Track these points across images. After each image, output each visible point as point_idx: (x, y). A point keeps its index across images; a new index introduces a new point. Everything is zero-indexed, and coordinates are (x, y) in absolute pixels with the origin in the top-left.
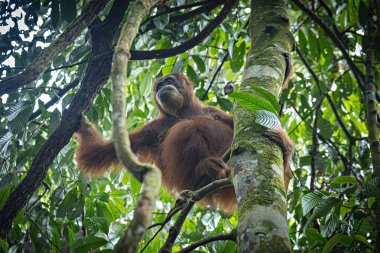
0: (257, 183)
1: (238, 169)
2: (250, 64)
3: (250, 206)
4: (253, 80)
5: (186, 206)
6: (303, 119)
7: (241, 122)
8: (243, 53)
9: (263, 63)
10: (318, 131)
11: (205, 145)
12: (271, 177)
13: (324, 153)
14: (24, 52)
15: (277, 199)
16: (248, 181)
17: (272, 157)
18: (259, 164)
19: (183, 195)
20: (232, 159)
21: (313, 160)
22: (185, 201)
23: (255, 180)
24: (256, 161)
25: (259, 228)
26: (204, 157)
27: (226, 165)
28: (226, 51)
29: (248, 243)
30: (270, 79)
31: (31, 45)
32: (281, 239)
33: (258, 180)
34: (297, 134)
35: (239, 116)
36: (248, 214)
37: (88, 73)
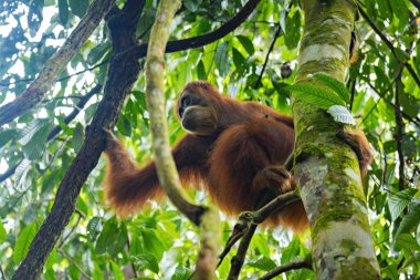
0: (329, 194)
1: (305, 179)
2: (306, 44)
3: (324, 225)
4: (311, 65)
5: (246, 231)
6: (382, 95)
7: (302, 120)
8: (298, 25)
9: (321, 41)
10: (401, 109)
11: (261, 153)
12: (346, 185)
13: (411, 133)
14: (33, 55)
15: (356, 212)
16: (319, 194)
17: (344, 159)
18: (329, 170)
19: (241, 218)
20: (295, 168)
21: (399, 144)
22: (245, 226)
23: (326, 191)
24: (325, 168)
25: (338, 250)
26: (261, 167)
27: (289, 174)
28: (278, 24)
29: (326, 270)
30: (332, 61)
31: (40, 45)
32: (367, 261)
33: (330, 190)
34: (376, 114)
35: (299, 112)
36: (322, 234)
37: (111, 75)
